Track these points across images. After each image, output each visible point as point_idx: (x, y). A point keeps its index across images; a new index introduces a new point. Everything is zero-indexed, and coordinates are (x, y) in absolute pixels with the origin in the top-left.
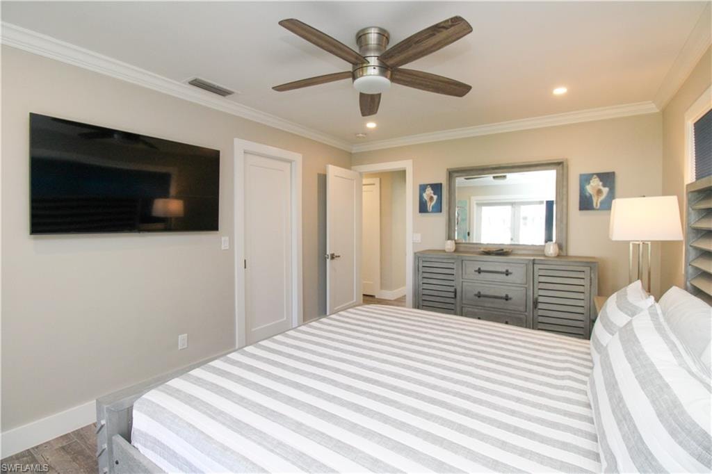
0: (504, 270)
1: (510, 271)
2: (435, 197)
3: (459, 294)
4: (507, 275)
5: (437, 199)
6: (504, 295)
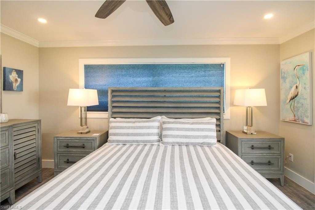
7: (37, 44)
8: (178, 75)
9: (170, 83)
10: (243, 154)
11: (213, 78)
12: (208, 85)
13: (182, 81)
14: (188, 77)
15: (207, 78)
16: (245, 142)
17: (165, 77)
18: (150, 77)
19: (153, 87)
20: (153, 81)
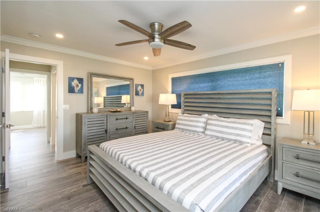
0: (125, 118)
1: (128, 117)
2: (80, 85)
3: (108, 132)
4: (127, 119)
5: (81, 87)
6: (125, 127)
7: (151, 68)
8: (232, 79)
9: (226, 87)
10: (285, 162)
11: (270, 80)
12: (263, 87)
13: (236, 84)
14: (242, 80)
15: (262, 80)
16: (287, 149)
17: (222, 82)
18: (210, 82)
19: (212, 91)
20: (212, 86)
